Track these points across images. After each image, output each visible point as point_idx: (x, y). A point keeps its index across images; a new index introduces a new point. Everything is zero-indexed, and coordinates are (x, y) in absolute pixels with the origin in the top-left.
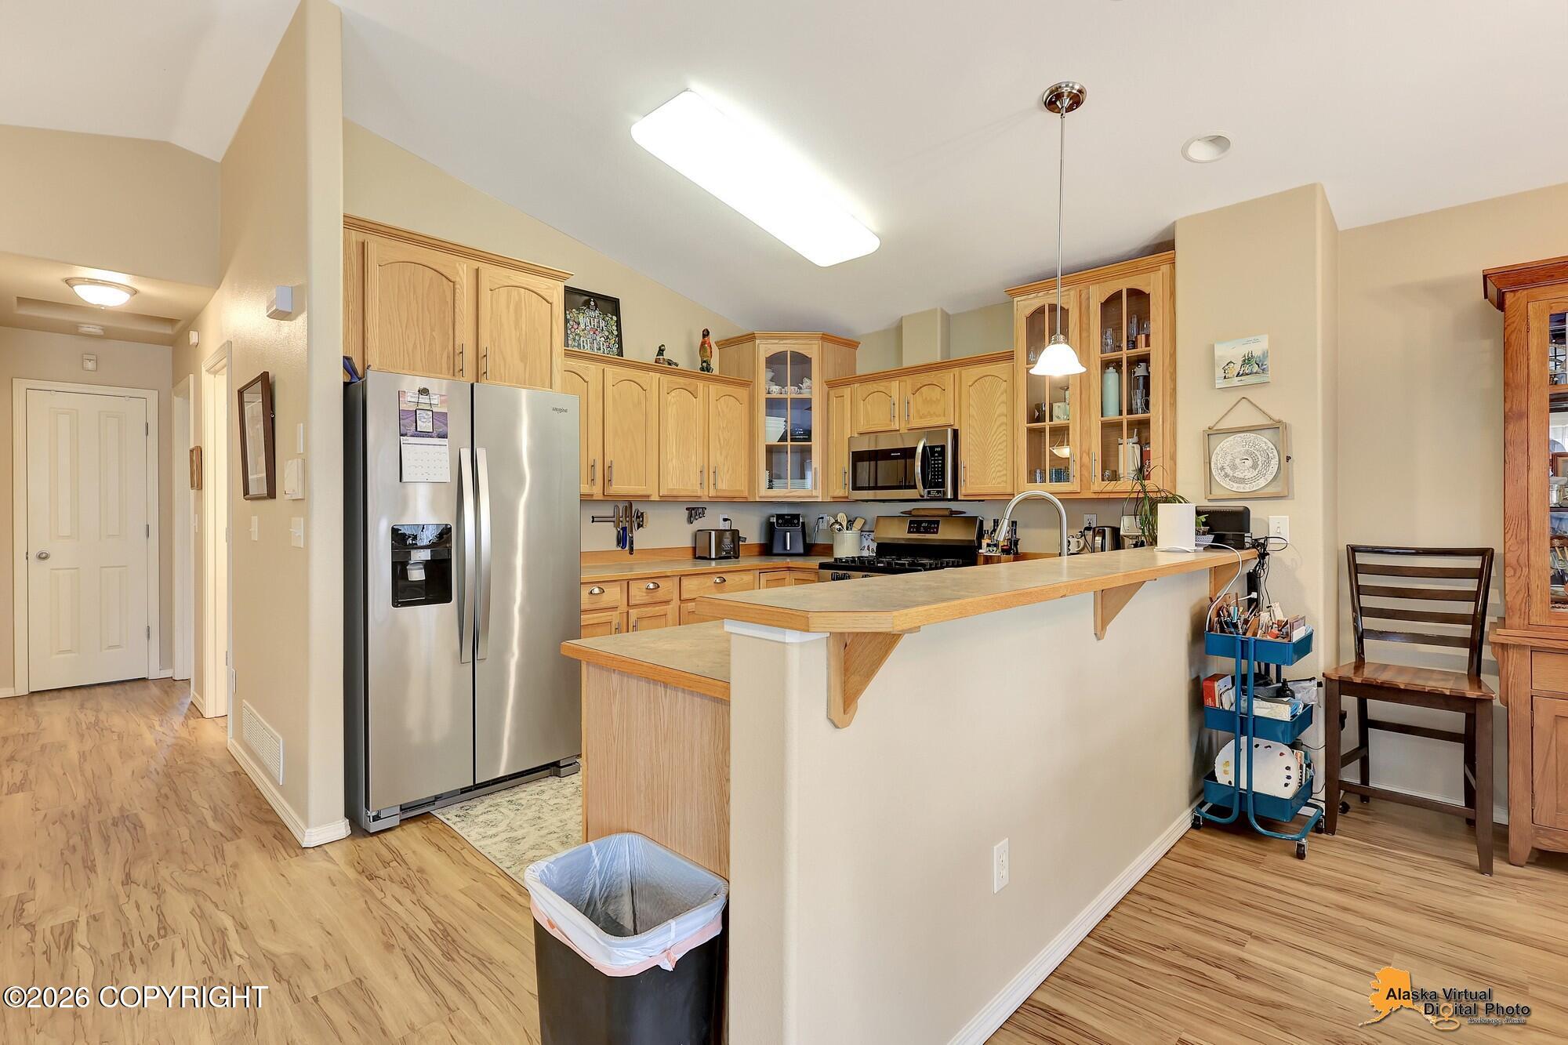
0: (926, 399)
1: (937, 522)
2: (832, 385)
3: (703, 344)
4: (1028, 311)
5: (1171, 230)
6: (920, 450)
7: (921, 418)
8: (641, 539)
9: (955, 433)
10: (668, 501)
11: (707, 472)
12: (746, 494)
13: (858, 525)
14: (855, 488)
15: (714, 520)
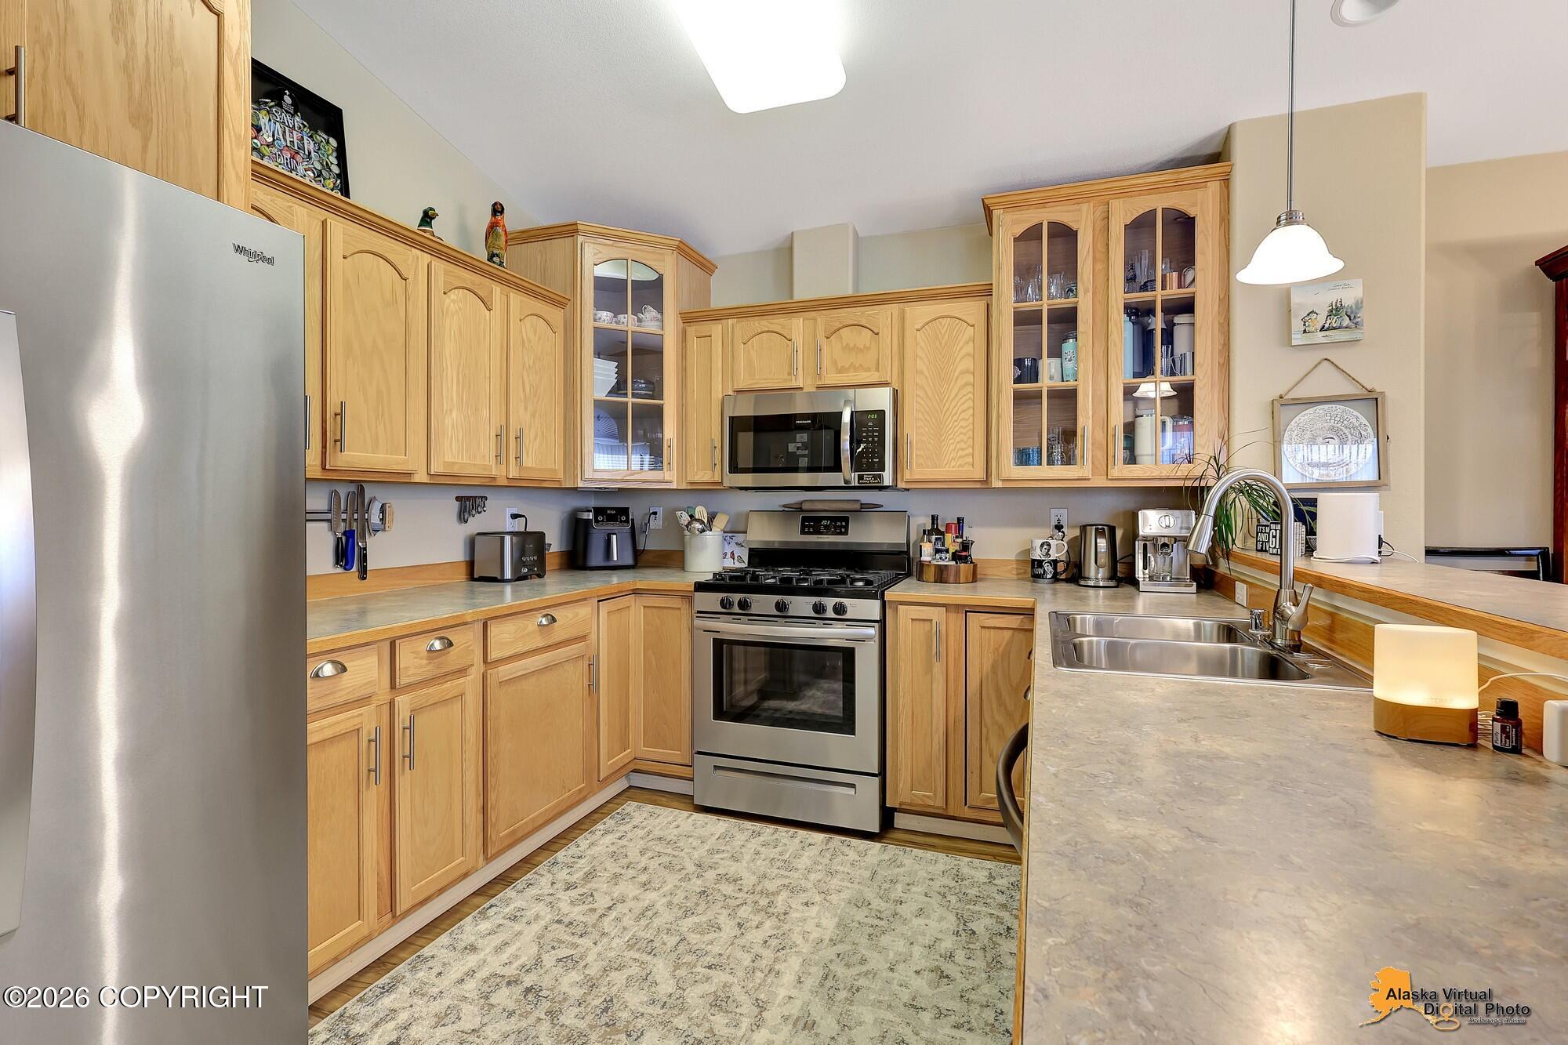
0: (847, 344)
1: (846, 519)
2: (688, 319)
3: (493, 227)
4: (1019, 230)
5: (1227, 137)
6: (846, 418)
7: (839, 372)
8: (380, 551)
9: (897, 395)
10: (438, 484)
11: (506, 440)
12: (560, 476)
13: (721, 522)
14: (734, 469)
15: (498, 516)
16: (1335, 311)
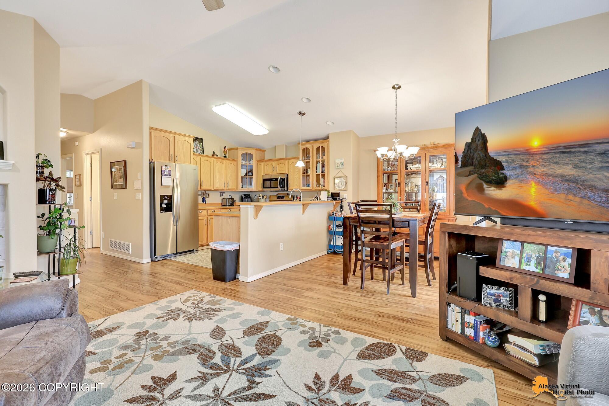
0: (281, 167)
1: (284, 196)
2: (258, 161)
3: (224, 150)
4: (302, 149)
6: (279, 179)
7: (280, 171)
8: (208, 200)
9: (287, 175)
10: (216, 190)
11: (226, 183)
12: (236, 189)
13: (265, 197)
14: (264, 188)
15: (227, 196)
16: (341, 163)
